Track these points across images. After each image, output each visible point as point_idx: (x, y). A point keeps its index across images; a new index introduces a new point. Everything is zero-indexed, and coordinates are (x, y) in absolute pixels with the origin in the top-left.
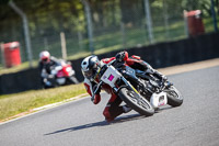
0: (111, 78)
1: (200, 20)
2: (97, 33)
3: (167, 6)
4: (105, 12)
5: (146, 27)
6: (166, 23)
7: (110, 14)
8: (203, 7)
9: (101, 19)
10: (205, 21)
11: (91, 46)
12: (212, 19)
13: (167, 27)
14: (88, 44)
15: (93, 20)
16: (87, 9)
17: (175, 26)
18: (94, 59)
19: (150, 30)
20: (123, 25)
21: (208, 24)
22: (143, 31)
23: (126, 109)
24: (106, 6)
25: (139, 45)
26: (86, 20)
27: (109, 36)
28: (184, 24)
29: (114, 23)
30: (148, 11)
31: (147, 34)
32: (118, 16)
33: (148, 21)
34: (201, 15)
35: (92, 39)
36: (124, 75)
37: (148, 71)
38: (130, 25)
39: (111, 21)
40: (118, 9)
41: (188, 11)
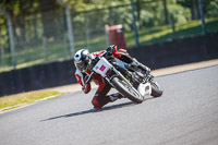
0: (103, 68)
1: (122, 34)
2: (19, 48)
3: (88, 20)
4: (27, 27)
5: (68, 41)
6: (88, 37)
7: (32, 28)
8: (124, 21)
9: (23, 33)
10: (126, 35)
11: (13, 60)
12: (133, 33)
13: (89, 42)
14: (10, 58)
15: (15, 34)
16: (10, 23)
17: (97, 40)
18: (86, 52)
19: (72, 44)
20: (44, 39)
21: (129, 38)
22: (65, 46)
23: (112, 98)
24: (28, 21)
25: (61, 60)
26: (8, 34)
27: (31, 51)
28: (106, 38)
29: (36, 37)
30: (69, 25)
31: (69, 48)
32: (40, 31)
33: (70, 35)
34: (123, 29)
35: (14, 54)
36: (114, 65)
37: (133, 63)
38: (51, 39)
39: (33, 35)
40: (40, 24)
41: (110, 25)
